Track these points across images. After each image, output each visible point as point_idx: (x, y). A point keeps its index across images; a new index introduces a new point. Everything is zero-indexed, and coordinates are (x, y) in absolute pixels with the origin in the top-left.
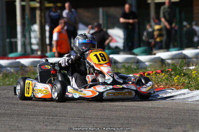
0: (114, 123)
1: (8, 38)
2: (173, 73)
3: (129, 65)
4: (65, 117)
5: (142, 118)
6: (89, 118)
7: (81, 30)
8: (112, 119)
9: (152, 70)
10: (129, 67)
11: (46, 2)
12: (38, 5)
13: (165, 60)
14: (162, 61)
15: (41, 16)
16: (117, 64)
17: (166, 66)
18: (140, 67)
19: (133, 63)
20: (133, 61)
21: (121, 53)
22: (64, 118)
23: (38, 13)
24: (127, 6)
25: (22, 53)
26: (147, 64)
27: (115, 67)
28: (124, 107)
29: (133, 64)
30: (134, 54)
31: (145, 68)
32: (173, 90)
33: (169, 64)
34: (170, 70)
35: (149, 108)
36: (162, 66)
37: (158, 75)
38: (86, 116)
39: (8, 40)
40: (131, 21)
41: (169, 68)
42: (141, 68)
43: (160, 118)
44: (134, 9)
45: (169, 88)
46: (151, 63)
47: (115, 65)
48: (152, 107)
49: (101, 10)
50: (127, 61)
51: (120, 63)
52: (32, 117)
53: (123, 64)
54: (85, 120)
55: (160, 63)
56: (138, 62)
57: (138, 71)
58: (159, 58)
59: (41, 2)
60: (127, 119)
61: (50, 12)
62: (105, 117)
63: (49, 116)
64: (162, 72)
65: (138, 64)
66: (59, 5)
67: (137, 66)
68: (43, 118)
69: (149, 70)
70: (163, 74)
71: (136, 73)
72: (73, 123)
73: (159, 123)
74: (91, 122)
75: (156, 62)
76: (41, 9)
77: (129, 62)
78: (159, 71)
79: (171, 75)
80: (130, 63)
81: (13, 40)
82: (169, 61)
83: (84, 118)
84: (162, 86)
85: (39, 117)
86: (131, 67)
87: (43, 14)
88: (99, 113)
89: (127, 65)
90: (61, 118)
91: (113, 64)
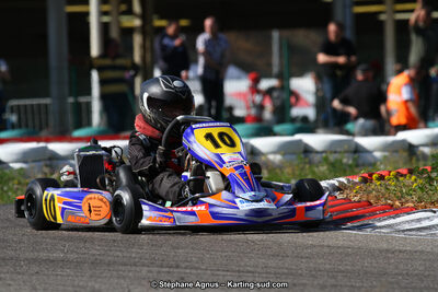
0: (304, 285)
1: (70, 95)
2: (434, 175)
3: (337, 156)
4: (197, 269)
5: (366, 273)
7: (232, 78)
8: (301, 275)
9: (389, 168)
10: (336, 161)
11: (155, 16)
12: (137, 22)
13: (417, 146)
14: (411, 149)
15: (143, 47)
16: (311, 155)
17: (418, 160)
18: (360, 162)
19: (346, 152)
20: (346, 147)
21: (320, 131)
22: (194, 271)
23: (137, 40)
24: (332, 28)
25: (102, 128)
26: (378, 154)
27: (307, 160)
28: (326, 250)
29: (346, 155)
30: (347, 133)
31: (373, 164)
32: (435, 212)
33: (425, 157)
34: (429, 170)
35: (381, 251)
36: (411, 160)
37: (401, 179)
38: (241, 269)
39: (71, 100)
40: (341, 60)
41: (425, 165)
42: (363, 165)
43: (407, 274)
44: (349, 34)
45: (425, 209)
46: (386, 154)
47: (306, 157)
48: (387, 251)
49: (276, 35)
50: (333, 149)
51: (317, 152)
52: (120, 267)
53: (324, 155)
55: (405, 154)
56: (358, 150)
57: (356, 170)
58: (404, 141)
59: (143, 17)
60: (333, 277)
61: (162, 38)
62: (286, 271)
63: (162, 266)
64: (411, 172)
65: (356, 156)
66: (184, 23)
67: (354, 160)
69: (382, 169)
70: (414, 177)
71: (354, 174)
73: (403, 285)
75: (396, 151)
76: (144, 30)
77: (338, 150)
78: (404, 171)
79: (431, 180)
80: (340, 152)
81: (82, 99)
82: (427, 150)
83: (239, 271)
84: (411, 205)
85: (138, 269)
86: (341, 161)
87: (148, 44)
88: (272, 263)
89: (332, 158)
90: (188, 271)
91: (302, 156)
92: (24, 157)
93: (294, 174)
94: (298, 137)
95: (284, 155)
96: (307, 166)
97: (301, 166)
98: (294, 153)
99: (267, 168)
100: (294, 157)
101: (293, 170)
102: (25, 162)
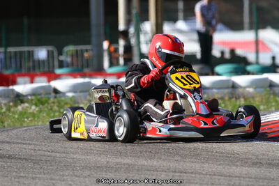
6: (236, 177)
8: (273, 179)
16: (274, 89)
22: (198, 176)
27: (271, 92)
52: (148, 173)
54: (230, 180)
68: (167, 175)
72: (213, 184)
74: (240, 183)
85: (159, 173)
90: (193, 175)
91: (268, 89)
92: (75, 89)
93: (262, 101)
94: (265, 76)
95: (255, 88)
96: (272, 96)
97: (267, 96)
98: (262, 87)
99: (244, 97)
100: (262, 90)
101: (262, 99)
102: (75, 92)
